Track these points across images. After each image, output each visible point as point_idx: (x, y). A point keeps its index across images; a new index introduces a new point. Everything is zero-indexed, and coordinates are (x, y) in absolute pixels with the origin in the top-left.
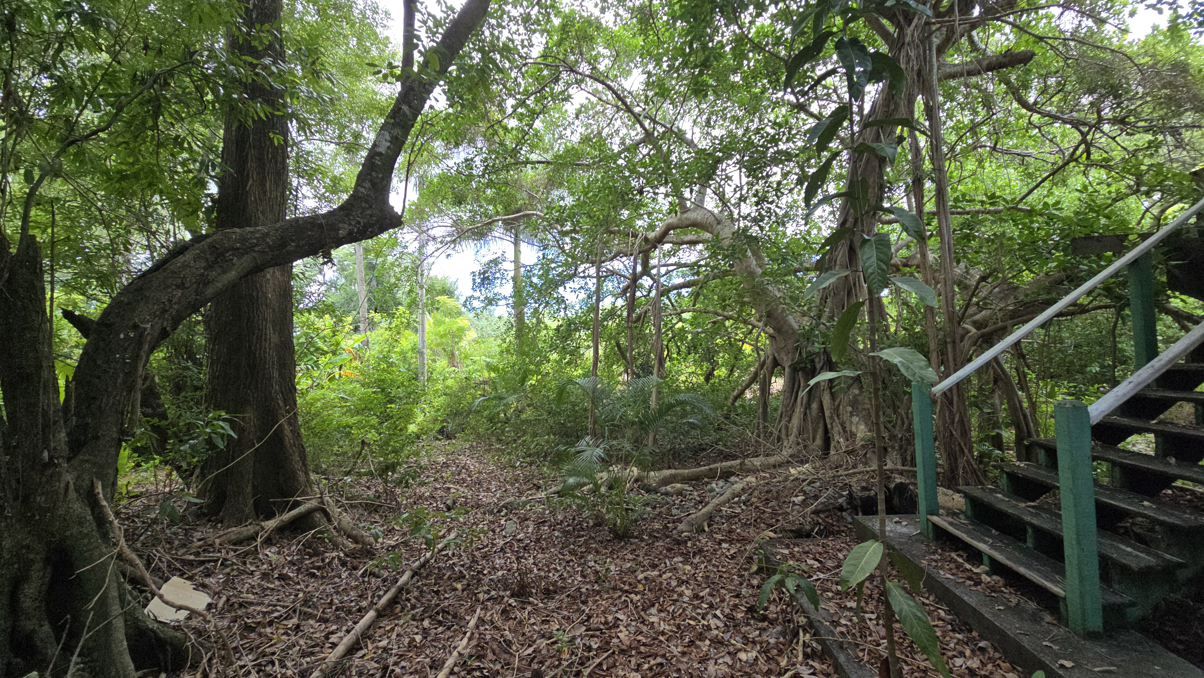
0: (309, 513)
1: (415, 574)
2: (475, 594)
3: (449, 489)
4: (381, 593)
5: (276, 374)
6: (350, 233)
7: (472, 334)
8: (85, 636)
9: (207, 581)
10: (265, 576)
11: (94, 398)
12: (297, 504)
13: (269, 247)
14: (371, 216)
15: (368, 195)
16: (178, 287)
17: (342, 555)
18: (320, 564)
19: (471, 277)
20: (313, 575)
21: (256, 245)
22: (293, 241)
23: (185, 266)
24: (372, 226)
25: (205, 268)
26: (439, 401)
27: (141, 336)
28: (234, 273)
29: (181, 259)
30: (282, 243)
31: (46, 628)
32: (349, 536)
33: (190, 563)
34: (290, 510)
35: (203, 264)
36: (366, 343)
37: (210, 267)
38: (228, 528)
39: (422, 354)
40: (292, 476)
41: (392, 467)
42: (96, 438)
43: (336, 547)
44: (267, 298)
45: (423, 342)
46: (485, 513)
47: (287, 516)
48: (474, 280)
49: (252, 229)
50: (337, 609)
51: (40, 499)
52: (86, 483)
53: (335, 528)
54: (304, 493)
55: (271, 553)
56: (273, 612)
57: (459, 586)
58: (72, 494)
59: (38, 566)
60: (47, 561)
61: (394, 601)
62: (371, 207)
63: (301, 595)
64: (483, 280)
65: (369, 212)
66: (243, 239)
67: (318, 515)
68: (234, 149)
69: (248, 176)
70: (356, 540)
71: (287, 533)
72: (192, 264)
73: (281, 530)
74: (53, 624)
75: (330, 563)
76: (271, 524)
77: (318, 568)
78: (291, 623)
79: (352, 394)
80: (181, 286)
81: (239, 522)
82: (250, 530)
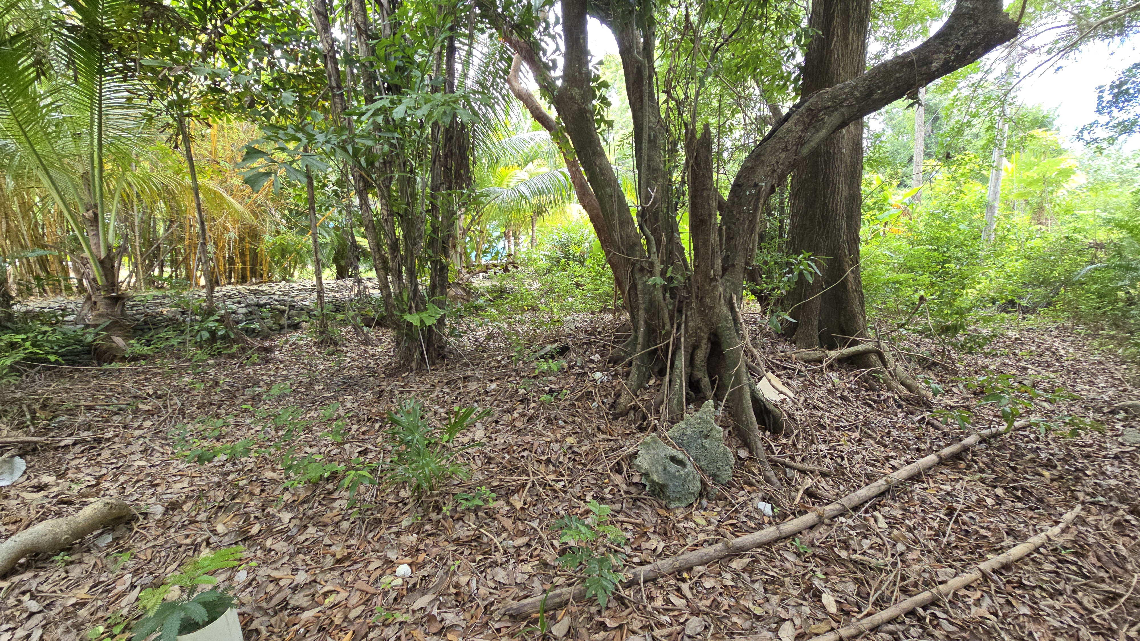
0: (866, 353)
1: (983, 441)
2: (1072, 491)
3: (1025, 369)
4: (942, 444)
5: (844, 225)
6: (946, 62)
7: (1079, 179)
8: (730, 390)
9: (789, 381)
10: (830, 392)
11: (732, 238)
12: (855, 343)
13: (856, 99)
14: (976, 34)
15: (974, 9)
16: (783, 150)
17: (897, 397)
18: (876, 398)
19: (1096, 94)
20: (870, 406)
21: (845, 100)
22: (879, 89)
23: (789, 131)
24: (976, 46)
25: (802, 131)
26: (1018, 266)
27: (759, 192)
28: (824, 131)
29: (787, 125)
30: (869, 93)
31: (707, 379)
32: (902, 384)
33: (777, 366)
34: (849, 346)
35: (801, 127)
36: (916, 198)
37: (805, 129)
38: (800, 348)
39: (990, 208)
40: (852, 318)
41: (954, 329)
42: (733, 265)
43: (890, 389)
44: (842, 153)
45: (996, 193)
46: (1087, 408)
47: (847, 351)
48: (1100, 98)
49: (841, 85)
50: (894, 440)
51: (708, 300)
52: (728, 295)
53: (890, 372)
54: (861, 335)
55: (834, 376)
56: (838, 421)
57: (1046, 473)
58: (722, 301)
59: (704, 341)
60: (709, 339)
61: (957, 457)
62: (976, 22)
63: (861, 417)
64: (1116, 96)
65: (974, 30)
66: (834, 97)
67: (874, 357)
68: (822, 10)
69: (833, 34)
70: (909, 388)
71: (845, 365)
72: (794, 128)
73: (840, 360)
74: (711, 377)
75: (885, 401)
76: (833, 354)
77: (875, 401)
78: (856, 435)
79: (897, 251)
80: (785, 149)
81: (809, 346)
82: (817, 354)
